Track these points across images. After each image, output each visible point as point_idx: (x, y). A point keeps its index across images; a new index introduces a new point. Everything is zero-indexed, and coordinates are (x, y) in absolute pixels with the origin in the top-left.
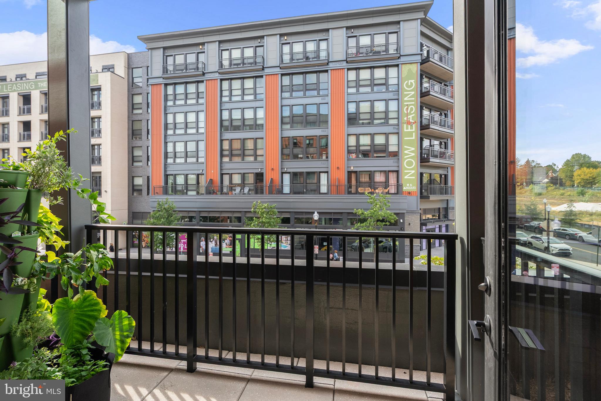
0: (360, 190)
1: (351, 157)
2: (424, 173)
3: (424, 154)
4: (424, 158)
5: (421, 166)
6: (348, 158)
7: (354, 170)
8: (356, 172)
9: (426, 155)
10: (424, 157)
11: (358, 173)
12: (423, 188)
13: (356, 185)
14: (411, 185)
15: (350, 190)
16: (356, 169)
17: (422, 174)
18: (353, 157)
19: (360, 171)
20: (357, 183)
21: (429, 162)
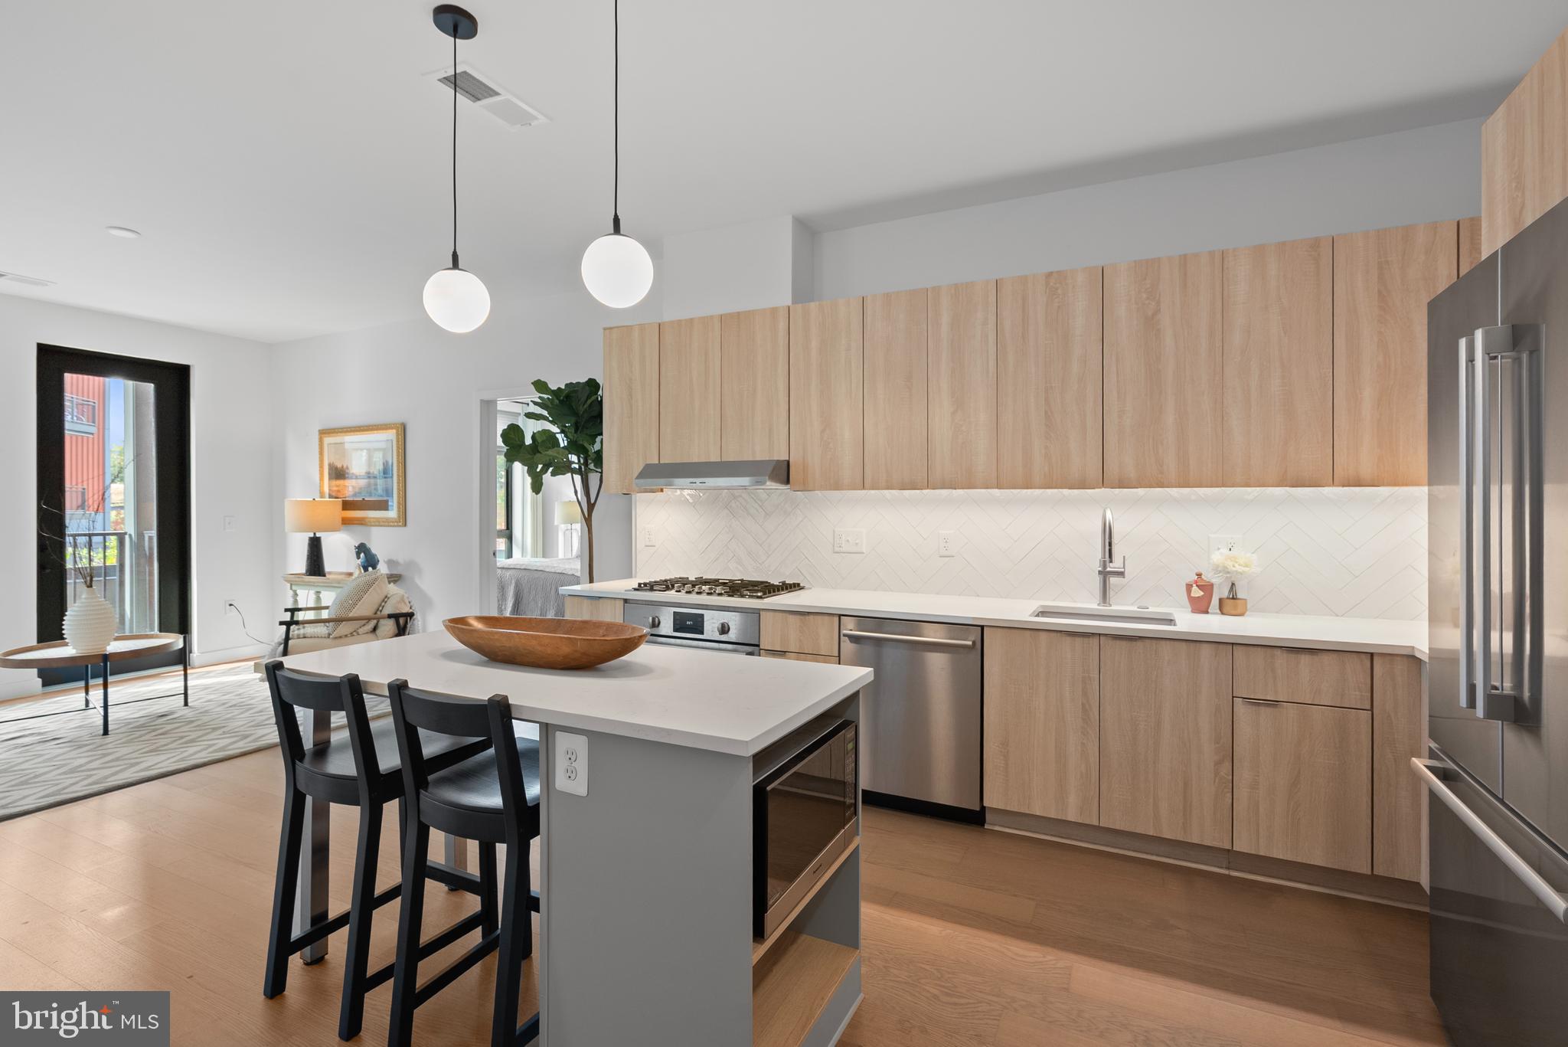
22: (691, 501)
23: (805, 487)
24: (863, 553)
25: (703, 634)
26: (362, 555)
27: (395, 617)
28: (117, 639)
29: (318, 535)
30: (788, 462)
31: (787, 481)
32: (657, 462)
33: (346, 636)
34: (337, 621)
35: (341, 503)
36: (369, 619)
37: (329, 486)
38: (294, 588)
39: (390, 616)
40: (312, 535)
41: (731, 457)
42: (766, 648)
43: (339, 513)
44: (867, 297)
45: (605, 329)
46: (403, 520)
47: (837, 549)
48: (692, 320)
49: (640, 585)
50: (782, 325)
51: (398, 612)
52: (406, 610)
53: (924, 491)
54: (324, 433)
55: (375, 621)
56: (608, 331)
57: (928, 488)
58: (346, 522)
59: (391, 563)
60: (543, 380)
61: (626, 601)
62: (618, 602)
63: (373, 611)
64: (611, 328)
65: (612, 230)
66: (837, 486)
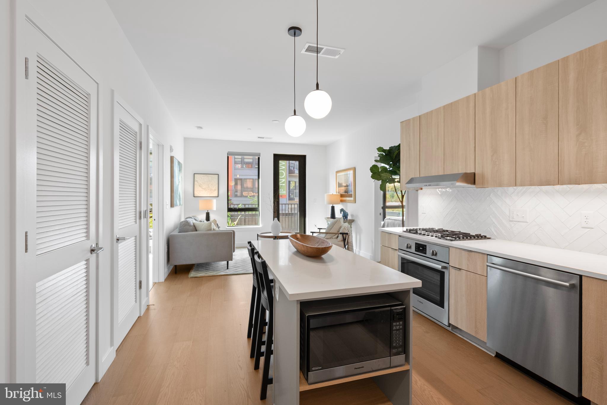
0: (245, 194)
1: (237, 167)
2: (291, 181)
3: (291, 167)
4: (291, 171)
5: (289, 176)
6: (235, 168)
7: (240, 178)
8: (241, 179)
9: (292, 168)
10: (291, 169)
11: (243, 180)
12: (291, 192)
13: (242, 190)
14: (282, 190)
15: (236, 193)
16: (241, 177)
17: (289, 182)
18: (239, 167)
19: (244, 179)
20: (242, 188)
21: (294, 173)
22: (440, 193)
23: (483, 185)
24: (527, 222)
25: (426, 254)
26: (342, 212)
27: (343, 234)
28: (281, 232)
29: (334, 205)
30: (475, 174)
31: (474, 183)
32: (419, 176)
33: (329, 238)
34: (326, 233)
35: (340, 195)
36: (336, 234)
37: (338, 190)
38: (328, 222)
39: (341, 233)
40: (332, 205)
41: (448, 172)
42: (452, 266)
43: (339, 198)
44: (518, 76)
45: (401, 122)
46: (355, 201)
47: (511, 219)
48: (432, 111)
49: (407, 230)
50: (472, 104)
51: (343, 232)
52: (346, 232)
53: (555, 186)
54: (337, 172)
55: (337, 235)
56: (402, 123)
57: (558, 184)
58: (342, 201)
59: (352, 216)
60: (381, 147)
61: (400, 236)
62: (397, 236)
63: (337, 231)
64: (403, 122)
65: (316, 88)
66: (500, 185)
